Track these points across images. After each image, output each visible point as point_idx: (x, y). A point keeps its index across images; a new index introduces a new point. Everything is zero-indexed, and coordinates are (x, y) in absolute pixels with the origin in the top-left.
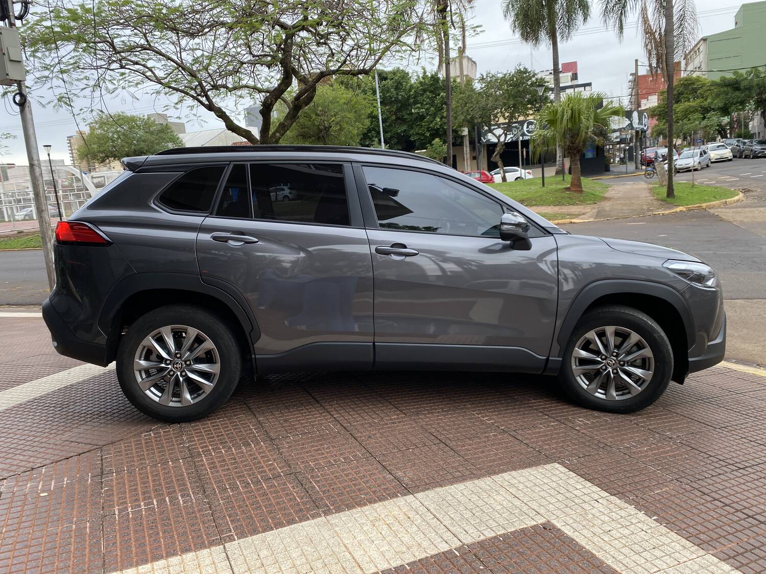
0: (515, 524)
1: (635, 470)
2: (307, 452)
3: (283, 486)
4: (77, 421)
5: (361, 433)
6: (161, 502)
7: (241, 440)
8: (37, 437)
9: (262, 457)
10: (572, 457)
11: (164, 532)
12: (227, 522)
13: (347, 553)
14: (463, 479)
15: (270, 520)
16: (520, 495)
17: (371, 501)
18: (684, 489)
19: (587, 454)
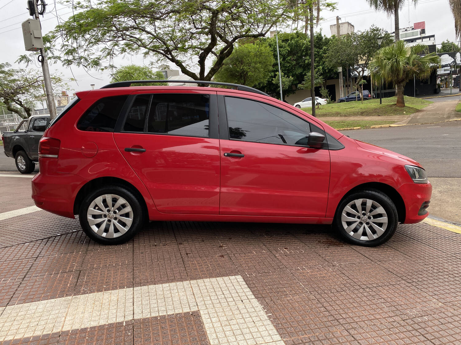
0: (176, 310)
1: (288, 284)
2: (99, 259)
3: (67, 277)
5: (139, 250)
10: (255, 272)
13: (64, 318)
14: (172, 281)
16: (197, 293)
17: (106, 290)
19: (266, 271)
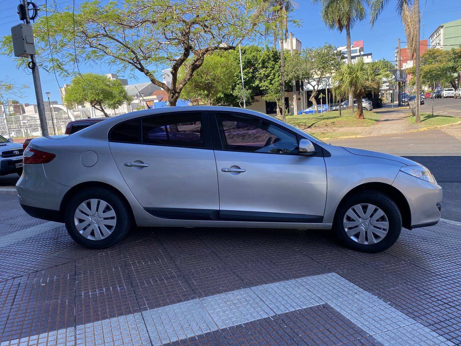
0: (307, 304)
1: (380, 277)
2: (191, 264)
3: (176, 282)
4: (62, 247)
5: (222, 255)
6: (108, 290)
7: (153, 257)
8: (40, 254)
9: (165, 267)
10: (344, 269)
11: (109, 305)
12: (144, 300)
13: (210, 318)
14: (279, 280)
15: (168, 300)
16: (311, 289)
17: (225, 291)
18: (409, 288)
19: (353, 268)
